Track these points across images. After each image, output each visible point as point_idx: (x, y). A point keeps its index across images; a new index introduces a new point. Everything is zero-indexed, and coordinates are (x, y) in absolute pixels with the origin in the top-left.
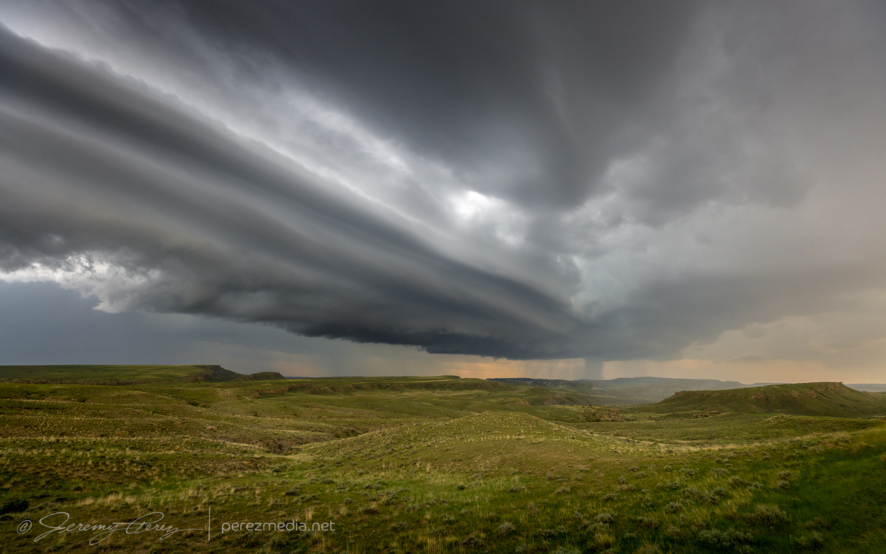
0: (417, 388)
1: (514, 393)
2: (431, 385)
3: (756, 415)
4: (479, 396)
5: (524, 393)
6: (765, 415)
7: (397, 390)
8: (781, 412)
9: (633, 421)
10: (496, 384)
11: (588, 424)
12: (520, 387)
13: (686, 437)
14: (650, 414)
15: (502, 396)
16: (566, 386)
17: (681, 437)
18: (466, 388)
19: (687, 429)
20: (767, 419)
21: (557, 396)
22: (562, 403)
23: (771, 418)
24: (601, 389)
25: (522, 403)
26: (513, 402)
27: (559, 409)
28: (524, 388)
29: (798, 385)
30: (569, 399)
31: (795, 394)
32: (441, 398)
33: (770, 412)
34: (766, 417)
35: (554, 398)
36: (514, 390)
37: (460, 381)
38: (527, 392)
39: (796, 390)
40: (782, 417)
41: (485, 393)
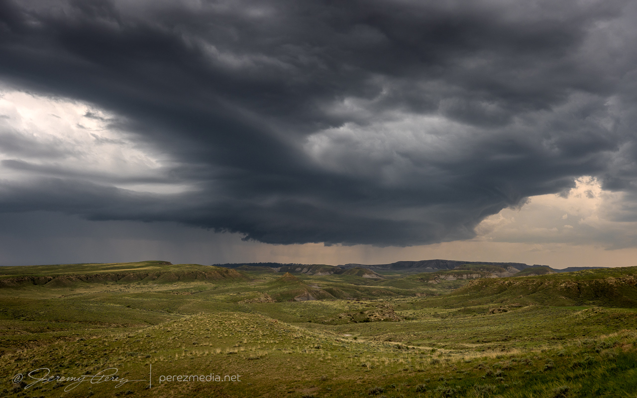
0: (99, 281)
1: (252, 285)
2: (124, 276)
3: (563, 308)
4: (200, 291)
5: (268, 284)
6: (575, 307)
7: (65, 286)
8: (594, 303)
9: (413, 319)
10: (227, 272)
11: (352, 325)
12: (261, 276)
13: (476, 339)
14: (437, 310)
15: (234, 290)
16: (328, 273)
17: (470, 340)
18: (179, 280)
19: (478, 329)
20: (575, 314)
21: (315, 287)
22: (320, 297)
23: (580, 313)
24: (375, 277)
25: (263, 299)
26: (249, 298)
27: (314, 306)
28: (268, 278)
29: (616, 269)
30: (331, 291)
31: (611, 280)
32: (138, 295)
33: (581, 304)
34: (574, 311)
35: (310, 291)
36: (252, 280)
37: (172, 269)
38: (271, 283)
39: (613, 276)
40: (593, 310)
41: (209, 285)
